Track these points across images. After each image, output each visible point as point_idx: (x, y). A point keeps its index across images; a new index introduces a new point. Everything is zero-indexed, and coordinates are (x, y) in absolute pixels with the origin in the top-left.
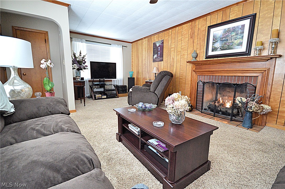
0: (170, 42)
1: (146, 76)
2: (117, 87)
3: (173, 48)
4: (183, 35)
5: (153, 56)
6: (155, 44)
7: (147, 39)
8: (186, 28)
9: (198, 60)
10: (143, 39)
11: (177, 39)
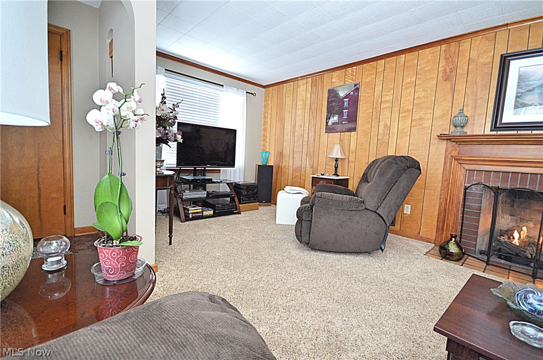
0: (378, 89)
1: (304, 162)
2: (235, 187)
3: (386, 101)
4: (420, 74)
5: (328, 118)
6: (332, 93)
7: (310, 80)
8: (429, 58)
9: (469, 133)
10: (300, 78)
11: (401, 81)
